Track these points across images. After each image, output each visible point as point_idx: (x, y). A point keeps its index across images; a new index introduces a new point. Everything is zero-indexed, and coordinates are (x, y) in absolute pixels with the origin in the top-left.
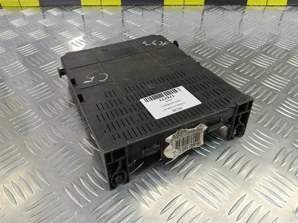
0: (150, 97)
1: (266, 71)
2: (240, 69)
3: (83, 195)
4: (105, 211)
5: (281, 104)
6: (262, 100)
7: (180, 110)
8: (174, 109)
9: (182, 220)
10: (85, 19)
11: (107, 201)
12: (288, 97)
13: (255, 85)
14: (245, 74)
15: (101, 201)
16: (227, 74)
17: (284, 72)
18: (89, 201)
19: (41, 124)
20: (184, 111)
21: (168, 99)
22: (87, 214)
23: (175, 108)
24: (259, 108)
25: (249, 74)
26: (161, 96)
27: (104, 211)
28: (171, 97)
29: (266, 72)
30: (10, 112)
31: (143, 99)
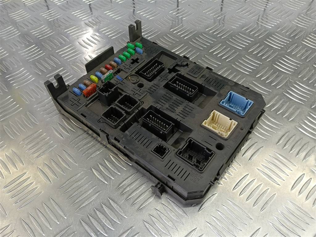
10: (93, 10)
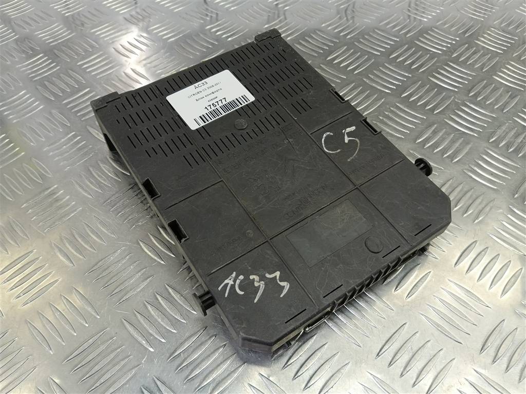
0: (241, 104)
1: (455, 97)
2: (411, 95)
3: (153, 331)
4: (188, 356)
5: (476, 162)
6: (445, 156)
7: (196, 84)
8: (206, 86)
9: (306, 366)
11: (190, 340)
12: (490, 147)
13: (435, 126)
14: (419, 104)
15: (181, 341)
16: (388, 106)
17: (486, 98)
18: (163, 341)
19: (75, 210)
20: (191, 83)
21: (214, 101)
22: (161, 362)
23: (203, 87)
24: (438, 170)
25: (426, 104)
26: (225, 108)
27: (186, 356)
28: (210, 105)
29: (456, 100)
30: (22, 191)
31: (251, 101)
